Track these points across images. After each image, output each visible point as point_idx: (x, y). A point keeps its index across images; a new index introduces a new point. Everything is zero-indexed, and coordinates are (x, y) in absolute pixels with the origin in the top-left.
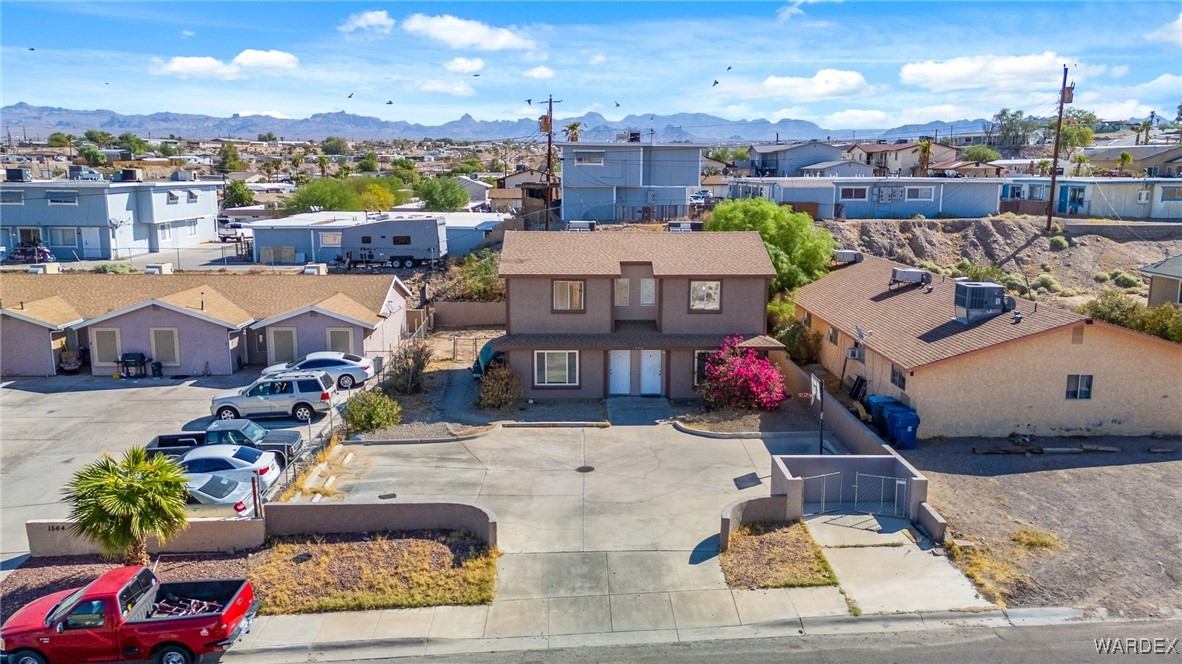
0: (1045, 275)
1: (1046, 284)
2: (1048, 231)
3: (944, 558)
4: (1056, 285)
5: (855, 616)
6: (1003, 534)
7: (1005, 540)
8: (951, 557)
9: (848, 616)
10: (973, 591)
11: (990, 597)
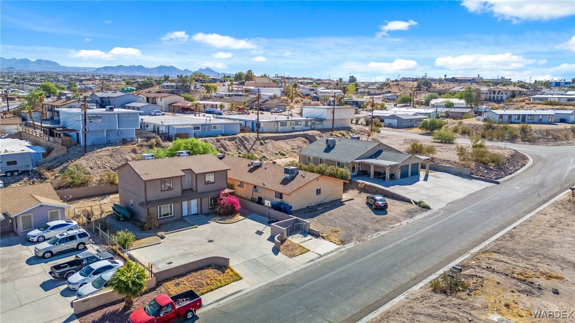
0: (263, 154)
1: (264, 157)
2: (258, 139)
3: (322, 239)
4: (267, 157)
5: (321, 256)
6: (329, 231)
7: (331, 232)
8: (324, 238)
9: (320, 256)
10: (335, 244)
11: (339, 245)
